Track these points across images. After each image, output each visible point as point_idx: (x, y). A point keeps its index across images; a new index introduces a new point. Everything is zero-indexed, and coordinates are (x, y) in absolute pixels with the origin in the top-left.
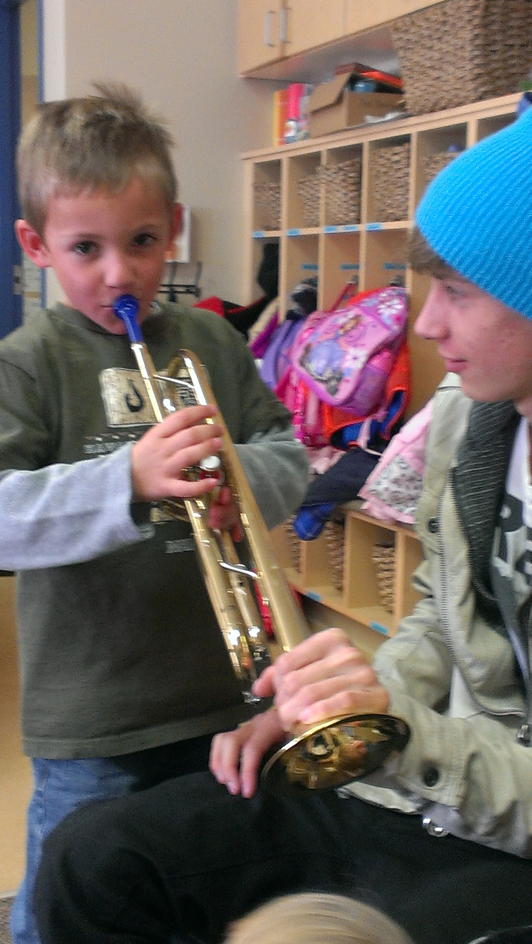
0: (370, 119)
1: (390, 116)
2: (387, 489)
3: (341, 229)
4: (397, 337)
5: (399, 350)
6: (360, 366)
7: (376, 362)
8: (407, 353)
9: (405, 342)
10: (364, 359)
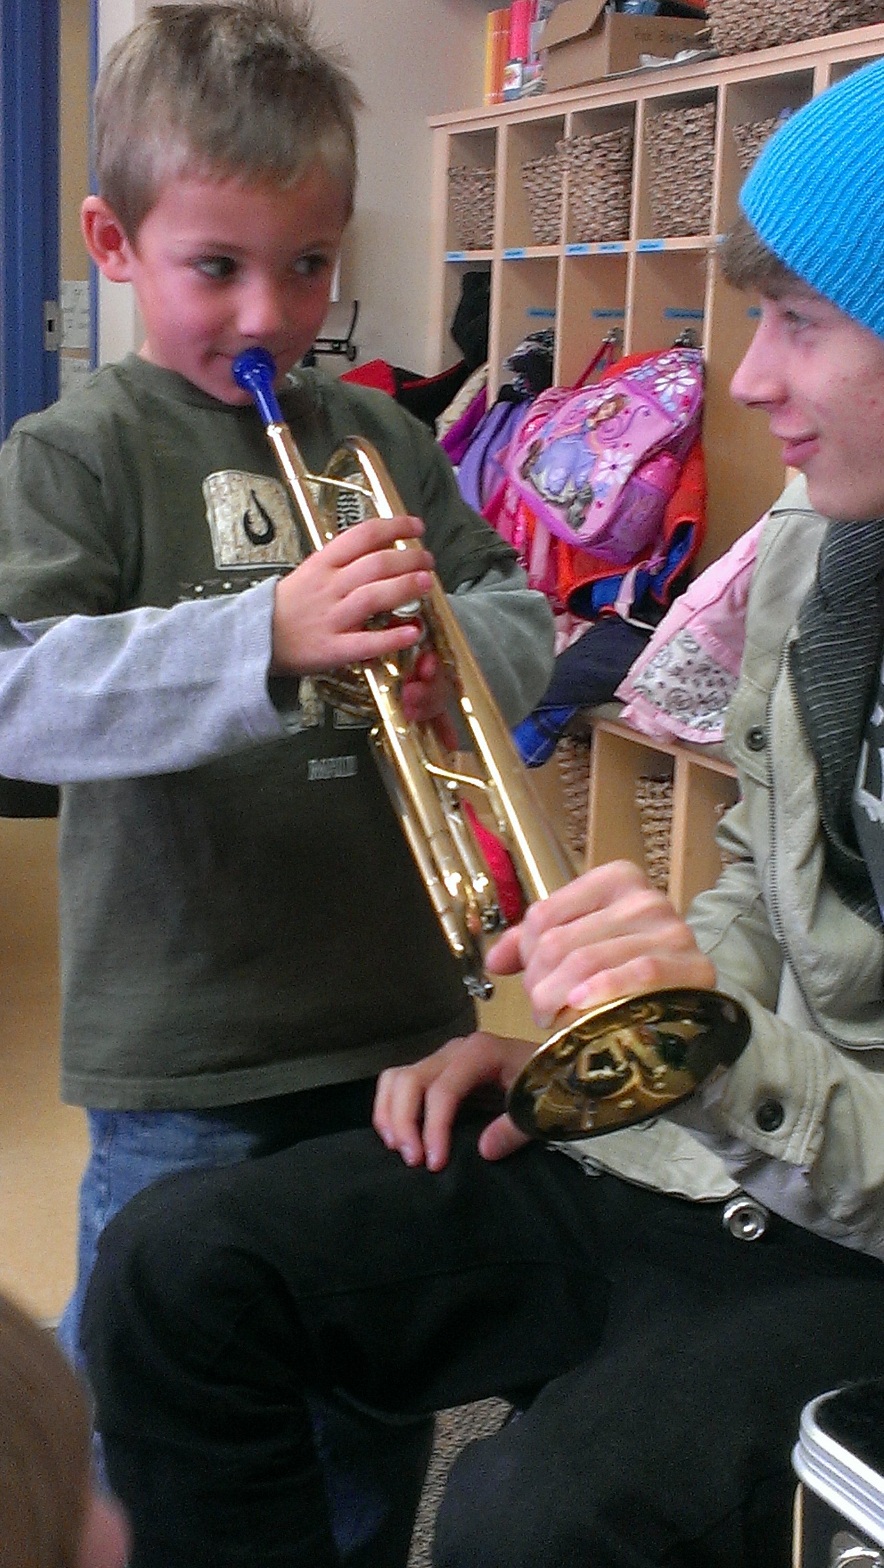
0: (647, 61)
1: (681, 57)
2: (661, 685)
3: (594, 249)
4: (685, 431)
5: (687, 454)
6: (622, 481)
7: (647, 474)
8: (701, 457)
9: (698, 437)
10: (629, 469)
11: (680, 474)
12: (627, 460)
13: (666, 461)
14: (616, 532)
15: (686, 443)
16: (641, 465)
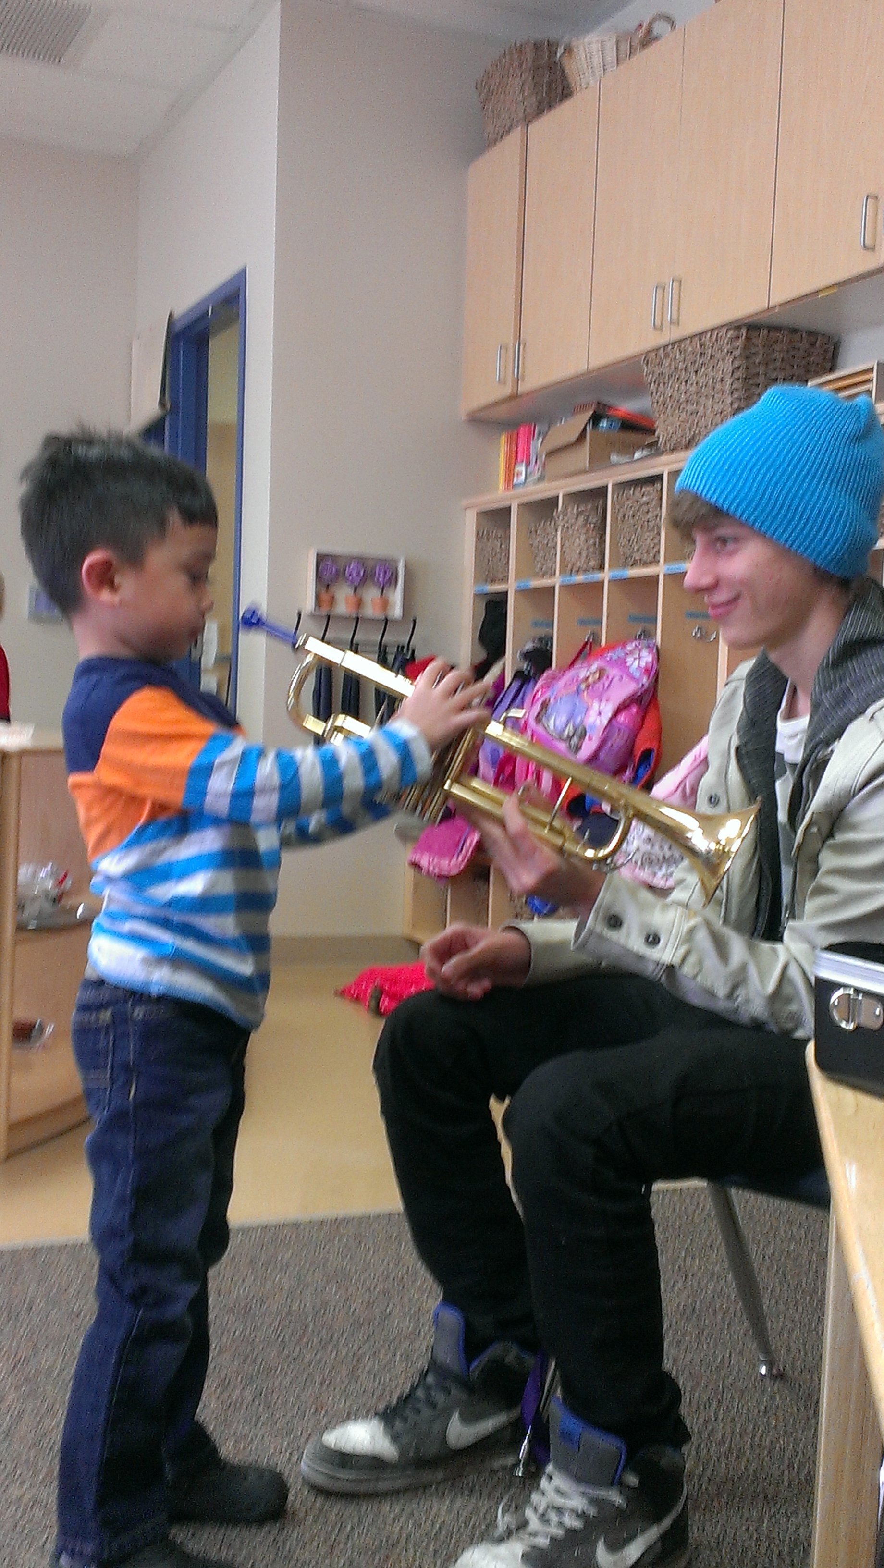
0: (614, 458)
1: (637, 455)
3: (580, 578)
4: (646, 691)
5: (649, 704)
6: (605, 722)
7: (621, 718)
8: (657, 707)
9: (654, 697)
10: (610, 715)
11: (643, 719)
12: (608, 710)
13: (634, 710)
14: (602, 755)
15: (646, 699)
16: (617, 713)
